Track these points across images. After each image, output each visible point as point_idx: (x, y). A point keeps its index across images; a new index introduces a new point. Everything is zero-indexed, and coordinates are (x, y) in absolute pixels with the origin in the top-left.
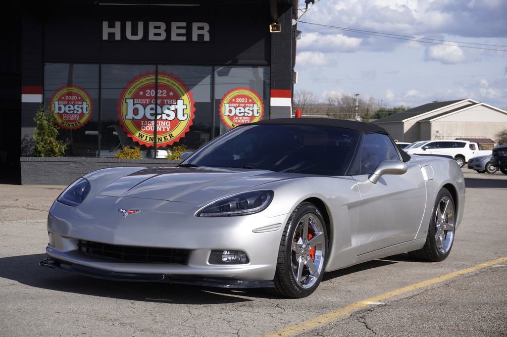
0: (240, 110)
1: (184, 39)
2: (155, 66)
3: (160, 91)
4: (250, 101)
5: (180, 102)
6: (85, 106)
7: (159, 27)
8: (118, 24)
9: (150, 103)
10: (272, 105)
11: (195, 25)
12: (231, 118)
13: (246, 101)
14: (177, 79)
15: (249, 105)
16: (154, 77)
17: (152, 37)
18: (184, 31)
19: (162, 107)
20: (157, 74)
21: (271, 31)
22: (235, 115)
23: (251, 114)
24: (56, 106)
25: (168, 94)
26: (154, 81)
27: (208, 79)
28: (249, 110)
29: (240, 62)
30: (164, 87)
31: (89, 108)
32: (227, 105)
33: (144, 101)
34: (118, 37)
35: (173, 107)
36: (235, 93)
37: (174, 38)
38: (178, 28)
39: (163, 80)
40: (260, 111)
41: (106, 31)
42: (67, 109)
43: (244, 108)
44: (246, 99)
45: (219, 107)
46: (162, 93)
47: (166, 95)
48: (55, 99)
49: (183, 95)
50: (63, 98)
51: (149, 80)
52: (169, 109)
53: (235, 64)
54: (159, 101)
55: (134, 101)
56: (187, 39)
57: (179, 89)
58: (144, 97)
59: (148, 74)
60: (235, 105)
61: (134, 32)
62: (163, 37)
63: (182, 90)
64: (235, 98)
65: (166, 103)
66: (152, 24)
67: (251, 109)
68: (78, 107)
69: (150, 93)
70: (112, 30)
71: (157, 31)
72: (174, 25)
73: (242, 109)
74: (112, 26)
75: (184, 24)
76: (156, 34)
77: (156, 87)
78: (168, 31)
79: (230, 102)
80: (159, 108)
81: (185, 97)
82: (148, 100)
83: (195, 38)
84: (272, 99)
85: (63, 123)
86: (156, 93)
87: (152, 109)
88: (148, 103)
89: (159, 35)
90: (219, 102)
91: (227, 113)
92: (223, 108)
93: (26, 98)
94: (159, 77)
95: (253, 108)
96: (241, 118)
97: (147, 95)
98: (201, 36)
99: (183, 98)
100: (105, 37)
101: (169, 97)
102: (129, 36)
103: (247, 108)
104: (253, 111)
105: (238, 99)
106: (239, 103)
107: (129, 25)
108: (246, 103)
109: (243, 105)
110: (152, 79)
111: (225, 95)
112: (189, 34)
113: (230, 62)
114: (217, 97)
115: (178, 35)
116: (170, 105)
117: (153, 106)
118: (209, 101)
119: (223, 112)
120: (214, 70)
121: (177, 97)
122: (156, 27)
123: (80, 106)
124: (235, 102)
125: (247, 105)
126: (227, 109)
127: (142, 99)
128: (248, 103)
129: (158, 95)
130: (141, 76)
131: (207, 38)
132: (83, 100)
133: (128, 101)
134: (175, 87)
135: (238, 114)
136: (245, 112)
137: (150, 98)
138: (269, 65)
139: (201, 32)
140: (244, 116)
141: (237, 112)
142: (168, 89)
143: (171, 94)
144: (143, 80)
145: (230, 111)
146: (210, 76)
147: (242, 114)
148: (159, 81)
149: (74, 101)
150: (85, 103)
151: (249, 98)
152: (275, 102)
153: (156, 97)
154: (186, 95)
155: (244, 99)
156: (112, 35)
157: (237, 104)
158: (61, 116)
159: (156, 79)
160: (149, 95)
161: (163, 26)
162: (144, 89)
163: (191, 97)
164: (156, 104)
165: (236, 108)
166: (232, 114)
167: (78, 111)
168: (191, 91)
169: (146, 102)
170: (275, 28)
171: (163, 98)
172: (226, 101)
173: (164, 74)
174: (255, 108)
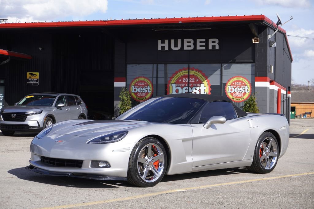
0: (237, 89)
1: (204, 48)
2: (188, 65)
3: (191, 79)
4: (243, 84)
5: (202, 85)
6: (149, 88)
7: (190, 42)
8: (167, 41)
9: (185, 86)
10: (256, 86)
11: (210, 40)
12: (232, 94)
13: (241, 84)
14: (200, 72)
15: (243, 86)
16: (187, 71)
17: (186, 48)
18: (204, 44)
19: (192, 88)
20: (189, 69)
21: (253, 42)
22: (235, 92)
23: (244, 92)
24: (133, 88)
25: (195, 80)
26: (187, 73)
27: (218, 72)
28: (242, 89)
29: (237, 61)
30: (193, 76)
31: (151, 90)
32: (230, 87)
33: (182, 85)
34: (167, 49)
35: (198, 88)
36: (234, 79)
37: (198, 48)
38: (201, 42)
39: (193, 72)
40: (249, 90)
41: (160, 45)
42: (139, 90)
43: (240, 88)
44: (241, 83)
45: (225, 88)
46: (192, 80)
47: (194, 81)
48: (132, 85)
49: (204, 81)
50: (137, 84)
51: (185, 73)
52: (196, 89)
53: (234, 62)
54: (190, 85)
55: (176, 85)
56: (206, 48)
57: (201, 77)
58: (182, 82)
59: (184, 69)
60: (234, 86)
61: (176, 46)
62: (192, 48)
63: (204, 78)
64: (234, 82)
65: (194, 86)
66: (186, 41)
67: (244, 88)
68: (145, 89)
69: (185, 80)
70: (163, 45)
71: (189, 44)
72: (198, 41)
73: (239, 88)
74: (163, 42)
75: (204, 40)
76: (188, 46)
77: (189, 76)
78: (195, 44)
79: (232, 85)
80: (190, 88)
81: (205, 82)
82: (184, 84)
83: (210, 48)
84: (256, 82)
85: (137, 98)
86: (189, 80)
87: (186, 89)
88: (184, 86)
89: (190, 46)
90: (225, 85)
91: (230, 91)
92: (227, 88)
93: (117, 84)
94: (190, 71)
95: (245, 88)
96: (238, 94)
97: (183, 81)
98: (214, 47)
99: (204, 82)
100: (160, 49)
101: (196, 82)
102: (173, 48)
103: (241, 88)
104: (245, 90)
105: (236, 83)
106: (237, 85)
107: (173, 41)
108: (241, 85)
109: (239, 86)
110: (186, 72)
111: (229, 81)
112: (207, 45)
113: (231, 61)
114: (224, 82)
115: (201, 46)
116: (197, 87)
117: (187, 88)
118: (219, 84)
119: (227, 90)
120: (222, 66)
121: (200, 82)
122: (188, 42)
123: (146, 88)
124: (234, 85)
125: (241, 86)
126: (230, 89)
127: (181, 84)
128: (242, 85)
129: (190, 81)
130: (180, 70)
131: (217, 47)
132: (148, 85)
133: (172, 85)
134: (199, 76)
135: (236, 92)
136: (240, 90)
137: (185, 83)
138: (254, 62)
139: (214, 44)
140: (240, 93)
141: (236, 90)
142: (196, 78)
143: (197, 80)
144: (181, 73)
145: (231, 90)
146: (219, 70)
147: (239, 92)
148: (190, 73)
149: (143, 85)
150: (149, 87)
151: (242, 82)
152: (258, 84)
153: (189, 83)
154: (205, 81)
155: (239, 83)
156: (163, 48)
157: (236, 86)
158: (135, 94)
159: (189, 72)
160: (185, 81)
161: (192, 41)
162: (182, 78)
163: (208, 82)
164: (189, 87)
165: (235, 88)
166: (233, 92)
167: (145, 91)
168: (209, 79)
169: (183, 85)
170: (256, 41)
171: (192, 83)
172: (229, 84)
173: (193, 69)
174: (246, 88)
